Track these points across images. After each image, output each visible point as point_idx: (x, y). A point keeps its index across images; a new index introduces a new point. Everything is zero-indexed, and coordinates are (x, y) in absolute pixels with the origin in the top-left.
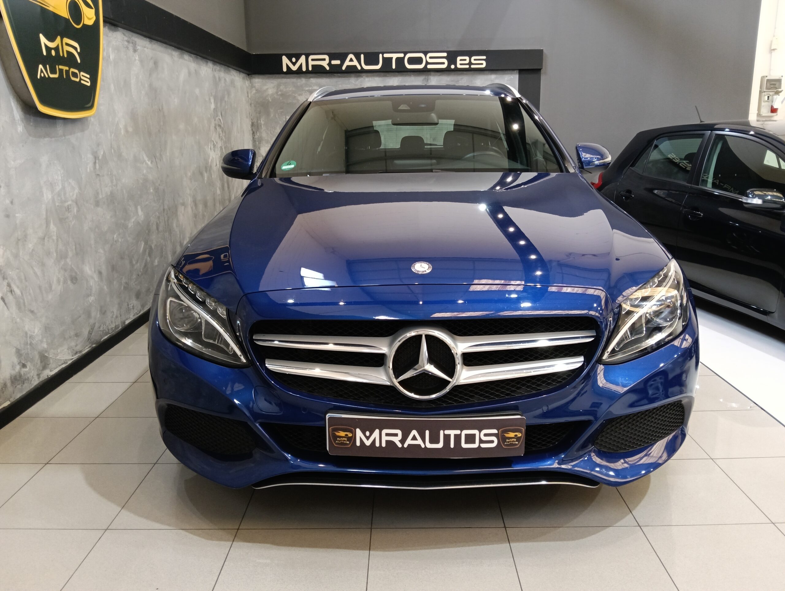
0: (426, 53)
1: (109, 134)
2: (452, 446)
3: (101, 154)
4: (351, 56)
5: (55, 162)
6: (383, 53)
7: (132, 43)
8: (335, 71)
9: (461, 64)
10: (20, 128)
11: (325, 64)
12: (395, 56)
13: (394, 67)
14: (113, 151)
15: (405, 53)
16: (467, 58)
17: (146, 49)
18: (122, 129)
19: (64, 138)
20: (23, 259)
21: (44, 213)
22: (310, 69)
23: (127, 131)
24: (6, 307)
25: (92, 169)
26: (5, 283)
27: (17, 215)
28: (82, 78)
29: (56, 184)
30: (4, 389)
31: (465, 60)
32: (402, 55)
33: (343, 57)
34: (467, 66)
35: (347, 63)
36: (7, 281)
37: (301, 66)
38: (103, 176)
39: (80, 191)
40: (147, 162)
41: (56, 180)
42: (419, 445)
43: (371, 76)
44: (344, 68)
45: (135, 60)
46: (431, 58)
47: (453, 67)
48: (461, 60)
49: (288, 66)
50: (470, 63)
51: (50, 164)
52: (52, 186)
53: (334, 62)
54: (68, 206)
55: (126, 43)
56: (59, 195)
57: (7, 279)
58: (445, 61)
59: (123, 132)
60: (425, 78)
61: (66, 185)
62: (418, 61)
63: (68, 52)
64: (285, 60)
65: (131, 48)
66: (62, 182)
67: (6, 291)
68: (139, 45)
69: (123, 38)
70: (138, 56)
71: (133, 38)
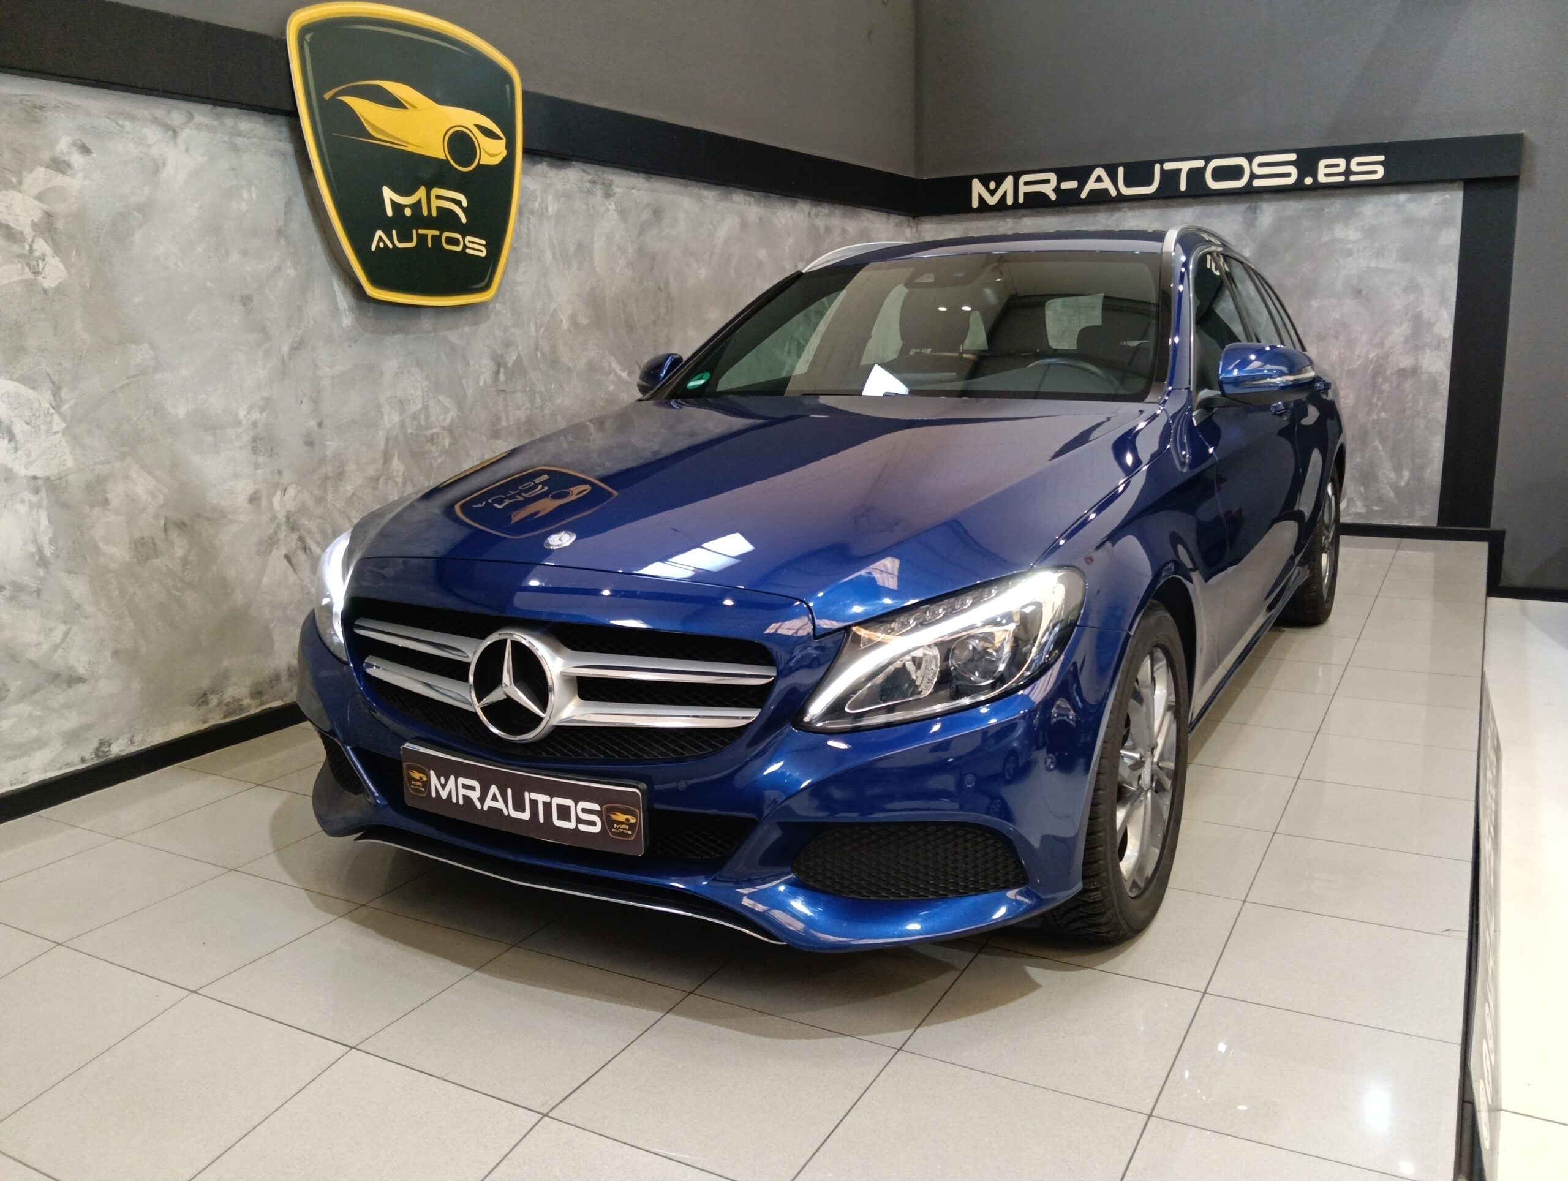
0: (1250, 157)
1: (533, 328)
2: (541, 820)
3: (511, 358)
4: (1100, 171)
5: (413, 369)
6: (1162, 162)
7: (603, 183)
8: (1067, 201)
9: (1327, 175)
10: (347, 321)
11: (1048, 190)
12: (1185, 166)
13: (1183, 187)
14: (539, 354)
15: (1208, 160)
16: (1342, 162)
17: (634, 191)
18: (564, 321)
19: (433, 334)
20: (333, 505)
21: (382, 443)
22: (1021, 200)
23: (575, 324)
24: (291, 570)
25: (490, 381)
26: (295, 536)
27: (328, 443)
28: (469, 245)
29: (412, 402)
30: (274, 682)
31: (1337, 166)
32: (1200, 164)
33: (1082, 174)
34: (1342, 179)
35: (1091, 185)
36: (298, 534)
37: (1004, 196)
38: (514, 392)
39: (459, 414)
40: (620, 372)
41: (412, 395)
42: (501, 810)
43: (1139, 208)
44: (1084, 195)
45: (608, 210)
46: (1261, 165)
47: (1308, 181)
48: (1327, 166)
49: (981, 198)
50: (1348, 172)
51: (402, 372)
52: (402, 405)
53: (1065, 185)
54: (432, 435)
55: (588, 185)
56: (415, 417)
57: (298, 530)
58: (1293, 170)
59: (565, 325)
60: (1250, 206)
61: (432, 403)
62: (1235, 172)
63: (438, 208)
64: (977, 187)
65: (599, 191)
66: (423, 399)
67: (295, 546)
68: (618, 186)
69: (582, 177)
70: (615, 203)
71: (605, 176)
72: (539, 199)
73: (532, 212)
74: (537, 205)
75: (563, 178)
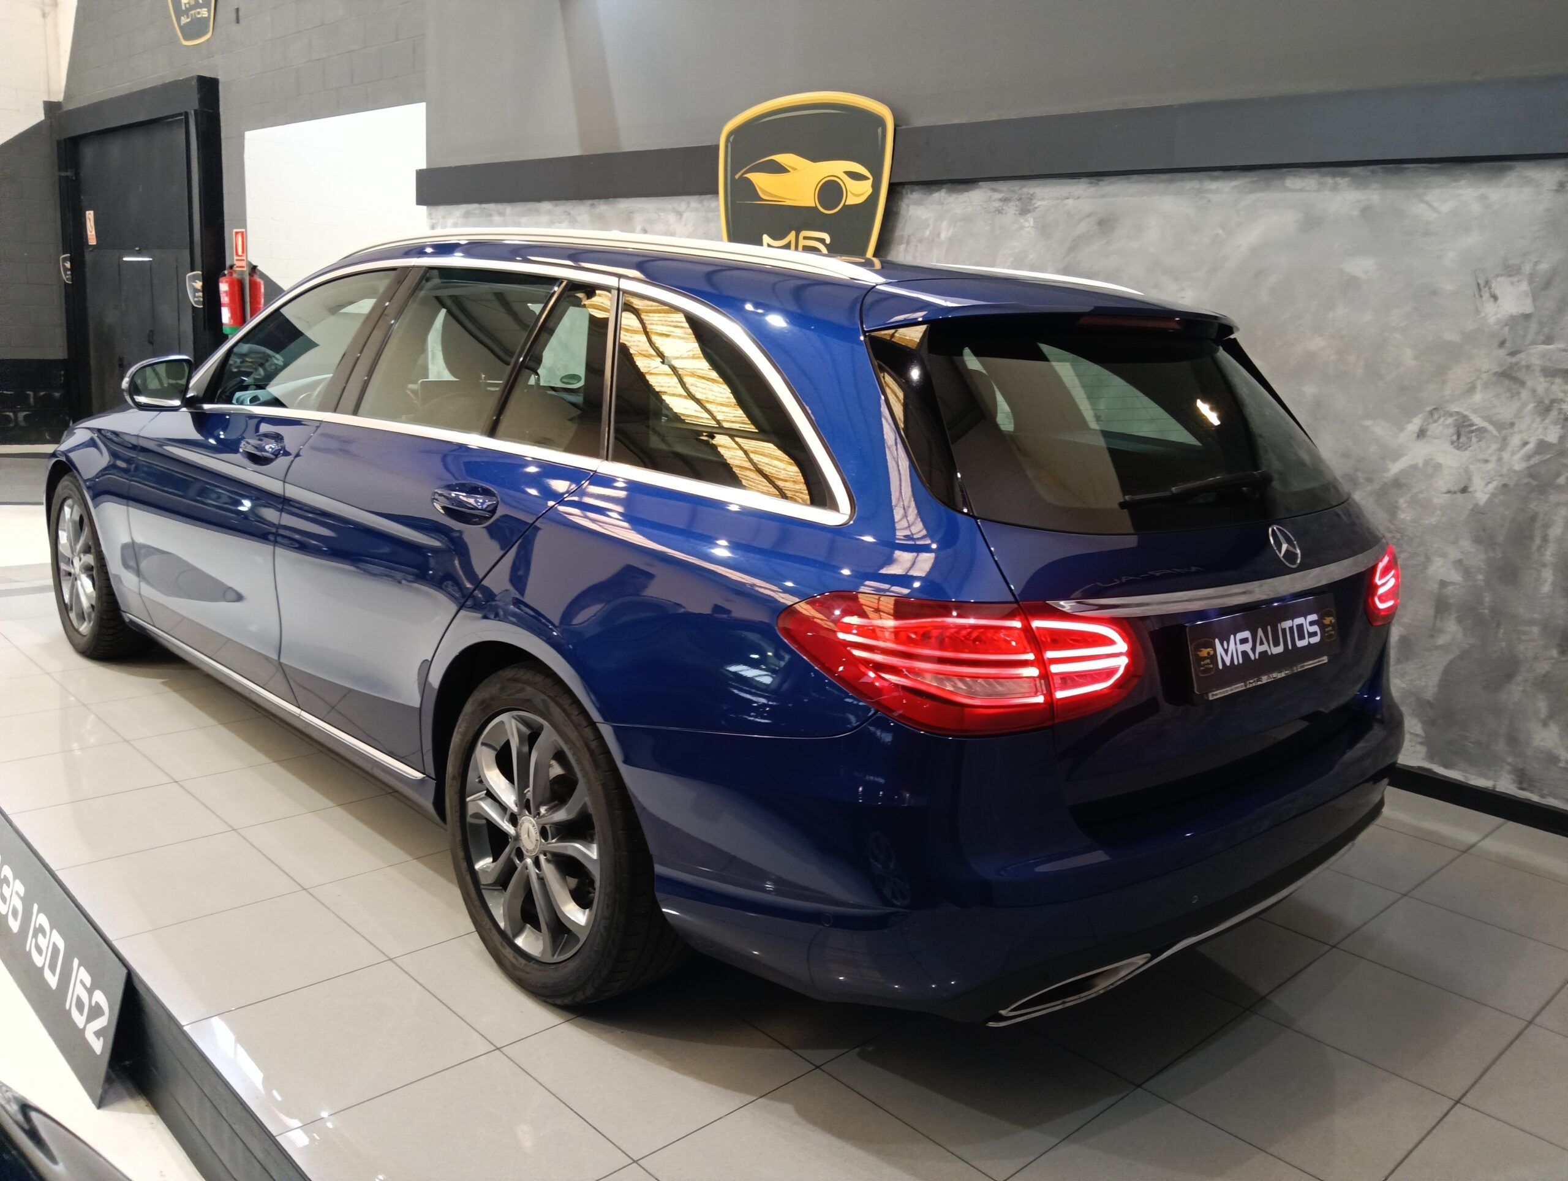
7: (1020, 199)
17: (1070, 202)
45: (1022, 228)
55: (997, 204)
63: (805, 247)
65: (1012, 209)
68: (1043, 199)
69: (990, 197)
70: (1035, 219)
71: (1025, 190)
72: (931, 227)
73: (920, 241)
74: (927, 233)
75: (964, 202)
